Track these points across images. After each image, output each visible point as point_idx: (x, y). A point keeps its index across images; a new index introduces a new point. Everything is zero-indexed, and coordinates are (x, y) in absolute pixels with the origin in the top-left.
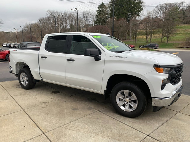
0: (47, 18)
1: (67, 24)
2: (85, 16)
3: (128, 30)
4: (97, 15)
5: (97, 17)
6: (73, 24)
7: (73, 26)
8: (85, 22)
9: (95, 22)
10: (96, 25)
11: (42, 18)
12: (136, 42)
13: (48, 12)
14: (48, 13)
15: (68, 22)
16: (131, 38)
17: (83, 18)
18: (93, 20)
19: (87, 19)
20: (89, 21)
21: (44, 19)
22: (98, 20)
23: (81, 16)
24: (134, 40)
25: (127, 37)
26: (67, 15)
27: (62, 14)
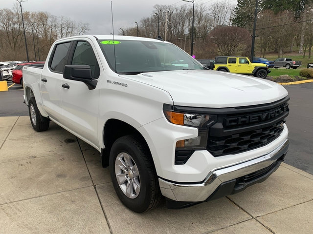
0: (153, 18)
1: (185, 27)
2: (218, 11)
3: (298, 35)
4: (238, 8)
5: (238, 12)
6: (195, 25)
7: (195, 29)
8: (215, 22)
9: (233, 20)
10: (234, 25)
11: (146, 18)
12: (309, 57)
13: (155, 7)
14: (156, 9)
15: (187, 23)
16: (301, 49)
17: (213, 15)
18: (231, 18)
19: (220, 16)
20: (222, 20)
21: (148, 20)
22: (238, 18)
23: (209, 12)
24: (307, 54)
25: (294, 48)
26: (186, 12)
27: (177, 10)
